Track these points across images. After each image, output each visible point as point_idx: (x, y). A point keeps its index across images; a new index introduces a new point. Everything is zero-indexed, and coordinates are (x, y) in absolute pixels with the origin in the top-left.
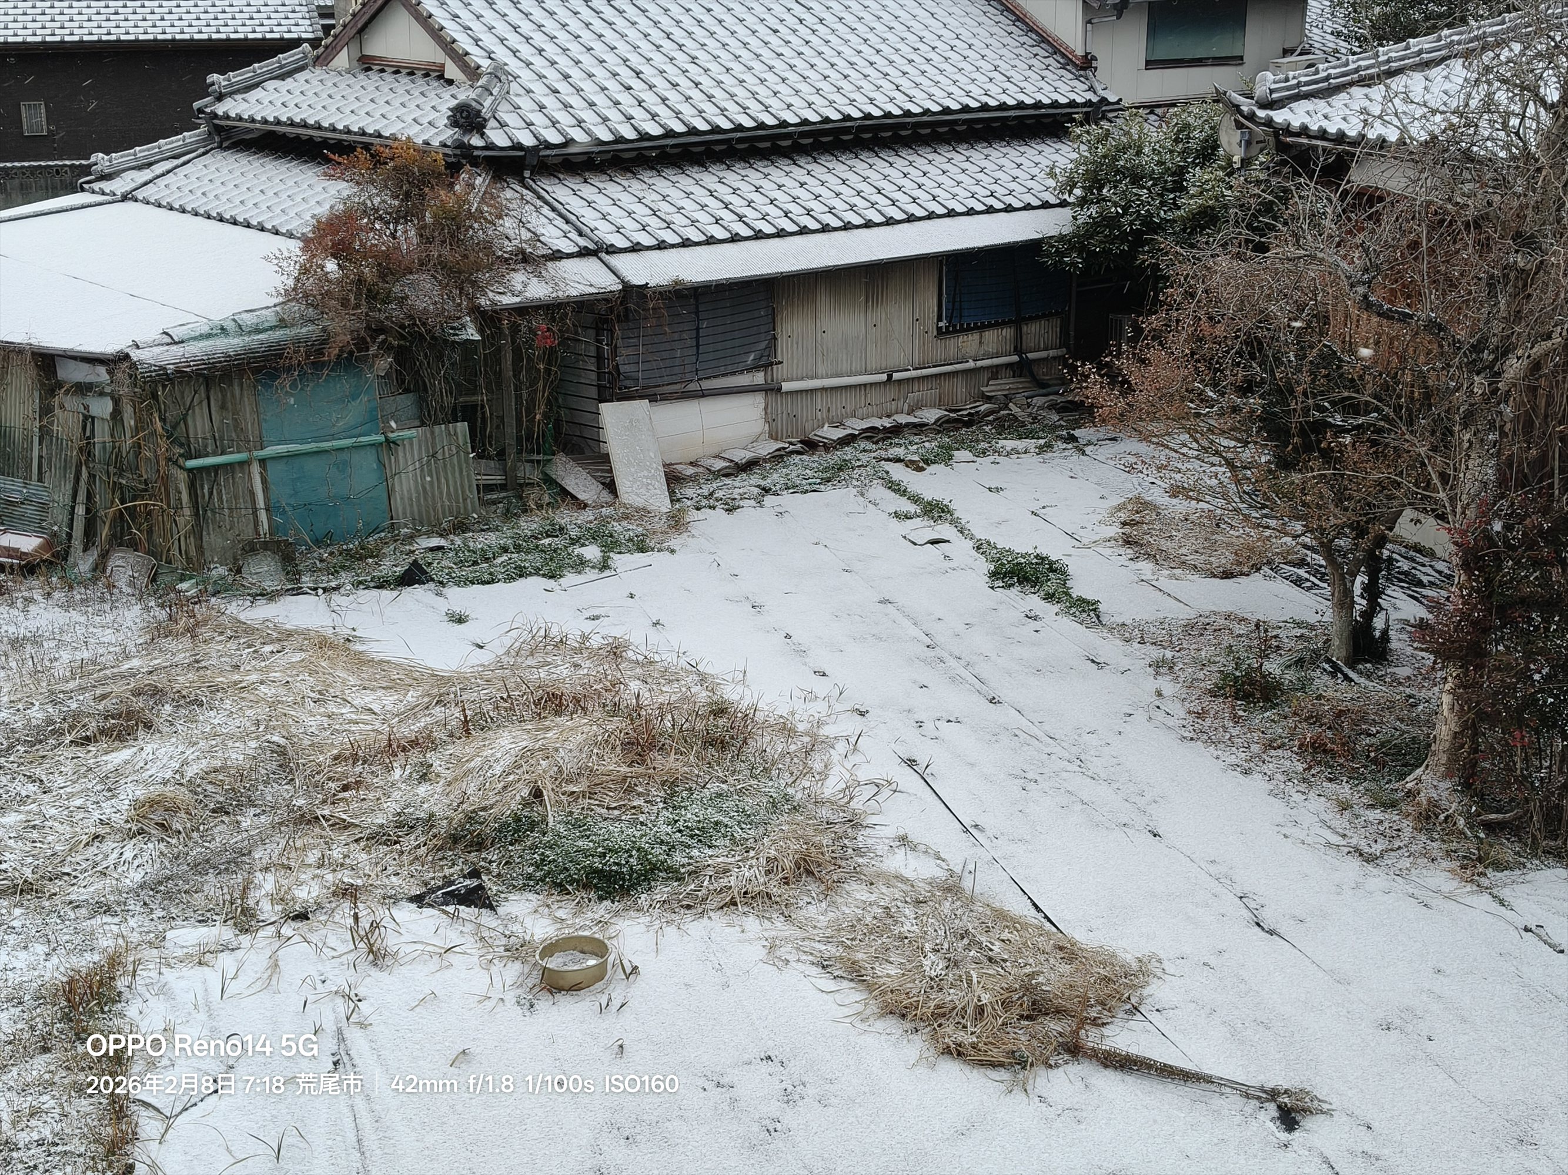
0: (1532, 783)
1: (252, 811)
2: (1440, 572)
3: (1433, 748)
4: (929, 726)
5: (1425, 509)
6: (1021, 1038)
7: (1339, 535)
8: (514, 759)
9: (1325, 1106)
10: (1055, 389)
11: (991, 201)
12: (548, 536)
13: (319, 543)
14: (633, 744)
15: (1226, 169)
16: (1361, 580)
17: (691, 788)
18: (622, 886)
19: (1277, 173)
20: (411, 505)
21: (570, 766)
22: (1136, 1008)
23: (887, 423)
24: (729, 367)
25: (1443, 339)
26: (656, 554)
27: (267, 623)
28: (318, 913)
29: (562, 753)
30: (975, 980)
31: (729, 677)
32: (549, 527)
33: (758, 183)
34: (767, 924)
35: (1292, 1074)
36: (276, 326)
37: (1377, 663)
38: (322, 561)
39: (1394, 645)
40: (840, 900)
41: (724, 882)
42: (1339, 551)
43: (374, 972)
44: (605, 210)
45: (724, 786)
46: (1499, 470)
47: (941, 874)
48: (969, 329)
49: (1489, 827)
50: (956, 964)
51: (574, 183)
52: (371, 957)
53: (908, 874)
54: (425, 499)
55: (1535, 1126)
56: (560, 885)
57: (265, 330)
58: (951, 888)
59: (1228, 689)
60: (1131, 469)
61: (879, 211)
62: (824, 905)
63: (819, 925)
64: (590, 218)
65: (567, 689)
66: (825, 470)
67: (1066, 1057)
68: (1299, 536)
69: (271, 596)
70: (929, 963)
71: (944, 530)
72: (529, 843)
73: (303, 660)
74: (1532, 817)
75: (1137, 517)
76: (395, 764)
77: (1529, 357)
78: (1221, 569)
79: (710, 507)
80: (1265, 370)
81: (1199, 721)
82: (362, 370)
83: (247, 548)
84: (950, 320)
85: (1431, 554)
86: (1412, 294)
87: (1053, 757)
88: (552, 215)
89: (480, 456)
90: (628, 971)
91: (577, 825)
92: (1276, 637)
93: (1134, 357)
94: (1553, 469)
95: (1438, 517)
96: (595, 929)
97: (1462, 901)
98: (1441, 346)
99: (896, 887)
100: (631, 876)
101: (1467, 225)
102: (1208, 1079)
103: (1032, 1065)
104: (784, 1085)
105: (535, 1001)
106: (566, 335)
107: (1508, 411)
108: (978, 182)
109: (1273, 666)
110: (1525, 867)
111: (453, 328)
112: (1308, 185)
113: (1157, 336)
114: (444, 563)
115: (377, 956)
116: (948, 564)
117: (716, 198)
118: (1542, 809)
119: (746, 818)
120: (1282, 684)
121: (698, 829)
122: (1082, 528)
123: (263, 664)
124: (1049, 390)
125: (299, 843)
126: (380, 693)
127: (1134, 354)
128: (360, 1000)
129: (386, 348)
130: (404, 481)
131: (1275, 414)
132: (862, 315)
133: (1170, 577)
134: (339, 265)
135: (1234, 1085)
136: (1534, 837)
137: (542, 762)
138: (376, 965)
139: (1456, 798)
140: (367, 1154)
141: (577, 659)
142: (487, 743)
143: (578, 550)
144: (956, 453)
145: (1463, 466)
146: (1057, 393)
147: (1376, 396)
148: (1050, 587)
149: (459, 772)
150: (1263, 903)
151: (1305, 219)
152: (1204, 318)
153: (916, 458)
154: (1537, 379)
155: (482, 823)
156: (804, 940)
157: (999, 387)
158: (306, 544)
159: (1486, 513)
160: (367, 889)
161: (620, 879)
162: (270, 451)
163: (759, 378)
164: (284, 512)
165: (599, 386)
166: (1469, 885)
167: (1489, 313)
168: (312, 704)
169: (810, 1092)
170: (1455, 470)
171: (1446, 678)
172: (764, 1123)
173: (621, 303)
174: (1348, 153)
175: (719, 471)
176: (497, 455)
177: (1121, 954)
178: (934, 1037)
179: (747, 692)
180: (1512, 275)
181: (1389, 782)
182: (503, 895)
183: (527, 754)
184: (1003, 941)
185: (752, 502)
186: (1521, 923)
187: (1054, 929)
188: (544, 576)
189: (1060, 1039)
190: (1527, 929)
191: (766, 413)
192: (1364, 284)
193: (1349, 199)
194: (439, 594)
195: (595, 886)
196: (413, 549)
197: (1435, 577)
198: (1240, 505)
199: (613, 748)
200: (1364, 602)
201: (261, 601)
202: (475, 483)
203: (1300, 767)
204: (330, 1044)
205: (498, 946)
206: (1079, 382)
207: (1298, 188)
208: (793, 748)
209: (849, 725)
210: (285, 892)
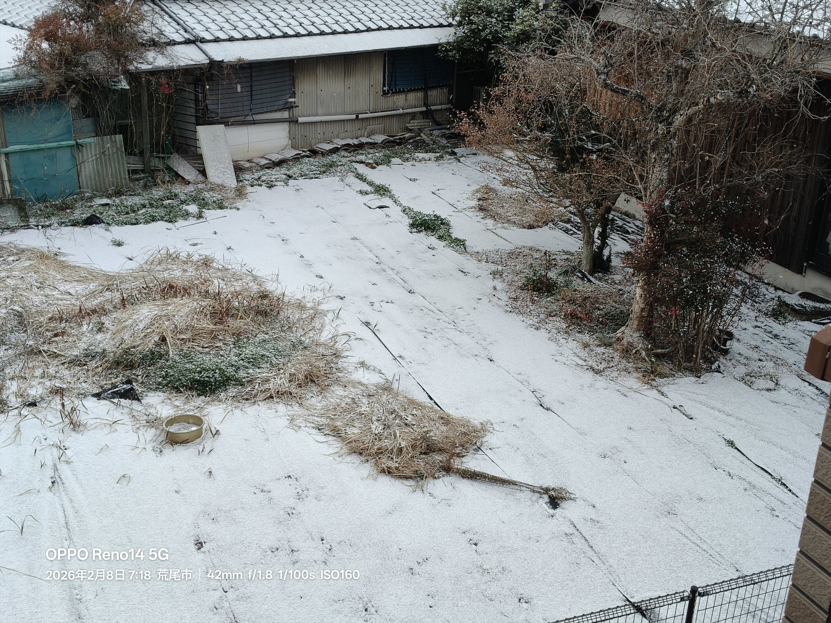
0: (680, 334)
1: (4, 347)
2: (637, 226)
3: (631, 316)
4: (377, 305)
5: (631, 193)
6: (421, 464)
7: (588, 206)
8: (150, 321)
9: (573, 496)
10: (445, 126)
11: (412, 22)
12: (168, 199)
13: (38, 200)
14: (217, 313)
15: (536, 9)
16: (598, 230)
17: (248, 337)
18: (210, 389)
19: (561, 13)
20: (91, 180)
21: (182, 325)
22: (479, 448)
23: (356, 142)
24: (269, 108)
25: (643, 104)
26: (228, 210)
27: (10, 244)
28: (42, 403)
29: (177, 317)
30: (398, 435)
31: (269, 278)
32: (169, 194)
33: (285, 6)
34: (290, 408)
35: (556, 480)
36: (14, 79)
37: (605, 273)
38: (41, 210)
39: (613, 264)
40: (328, 395)
41: (267, 386)
42: (587, 215)
43: (73, 434)
44: (200, 18)
45: (267, 336)
46: (669, 174)
47: (381, 381)
48: (400, 92)
49: (657, 356)
50: (389, 427)
51: (183, 2)
52: (72, 426)
53: (365, 381)
54: (99, 177)
55: (676, 505)
56: (177, 388)
57: (7, 81)
58: (387, 388)
59: (529, 286)
60: (483, 170)
61: (352, 25)
62: (320, 398)
63: (317, 408)
64: (191, 22)
65: (180, 283)
66: (323, 166)
67: (444, 473)
68: (568, 207)
69: (13, 230)
70: (375, 427)
71: (386, 201)
72: (159, 366)
73: (31, 265)
74: (679, 351)
75: (486, 196)
76: (83, 323)
77: (687, 114)
78: (528, 224)
79: (259, 185)
80: (553, 119)
81: (515, 302)
82: (62, 104)
84: (390, 86)
85: (633, 217)
86: (628, 80)
87: (441, 321)
88: (170, 20)
89: (130, 154)
90: (214, 433)
91: (185, 356)
92: (554, 259)
93: (486, 110)
94: (696, 174)
95: (637, 198)
96: (196, 411)
97: (643, 393)
98: (642, 108)
99: (358, 388)
100: (215, 383)
101: (658, 44)
102: (514, 483)
103: (426, 477)
104: (297, 490)
105: (163, 449)
106: (178, 87)
107: (675, 143)
108: (405, 11)
109: (552, 275)
110: (674, 376)
111: (113, 82)
112: (577, 20)
113: (499, 99)
114: (110, 213)
115: (75, 426)
116: (388, 219)
117: (262, 14)
118: (684, 348)
119: (279, 353)
120: (557, 283)
121: (253, 359)
122: (458, 201)
123: (8, 267)
124: (442, 127)
125: (30, 365)
126: (75, 284)
127: (486, 108)
128: (66, 449)
129: (76, 92)
130: (87, 168)
131: (558, 142)
132: (342, 81)
133: (502, 228)
134: (49, 45)
135: (527, 486)
136: (680, 361)
137: (166, 322)
138: (75, 430)
139: (641, 340)
140: (71, 530)
141: (185, 267)
142: (135, 312)
143: (185, 207)
144: (392, 159)
145: (651, 171)
147: (608, 134)
148: (441, 232)
149: (120, 327)
150: (544, 394)
151: (575, 37)
152: (523, 90)
153: (371, 161)
154: (690, 127)
155: (132, 355)
156: (309, 416)
157: (415, 124)
158: (32, 201)
159: (662, 196)
160: (68, 389)
161: (210, 385)
162: (11, 148)
163: (285, 115)
164: (19, 183)
165: (196, 116)
166: (646, 385)
167: (667, 91)
168: (36, 289)
169: (311, 494)
170: (647, 173)
171: (639, 280)
172: (287, 510)
173: (209, 70)
174: (598, 3)
175: (264, 165)
176: (139, 153)
177: (471, 420)
178: (376, 464)
179: (279, 286)
180: (680, 71)
181: (608, 333)
182: (144, 393)
183: (157, 318)
184: (413, 415)
185: (282, 183)
186: (671, 404)
187: (439, 409)
188: (166, 221)
189: (441, 464)
190: (675, 408)
191: (290, 134)
192: (604, 74)
193: (598, 28)
194: (107, 230)
195: (196, 388)
196: (92, 204)
197: (635, 229)
198: (539, 191)
199: (206, 315)
200: (599, 242)
201: (7, 232)
202: (126, 169)
203: (564, 326)
204: (49, 472)
205: (142, 420)
206: (458, 122)
207: (572, 21)
208: (304, 316)
209: (334, 304)
210: (23, 392)
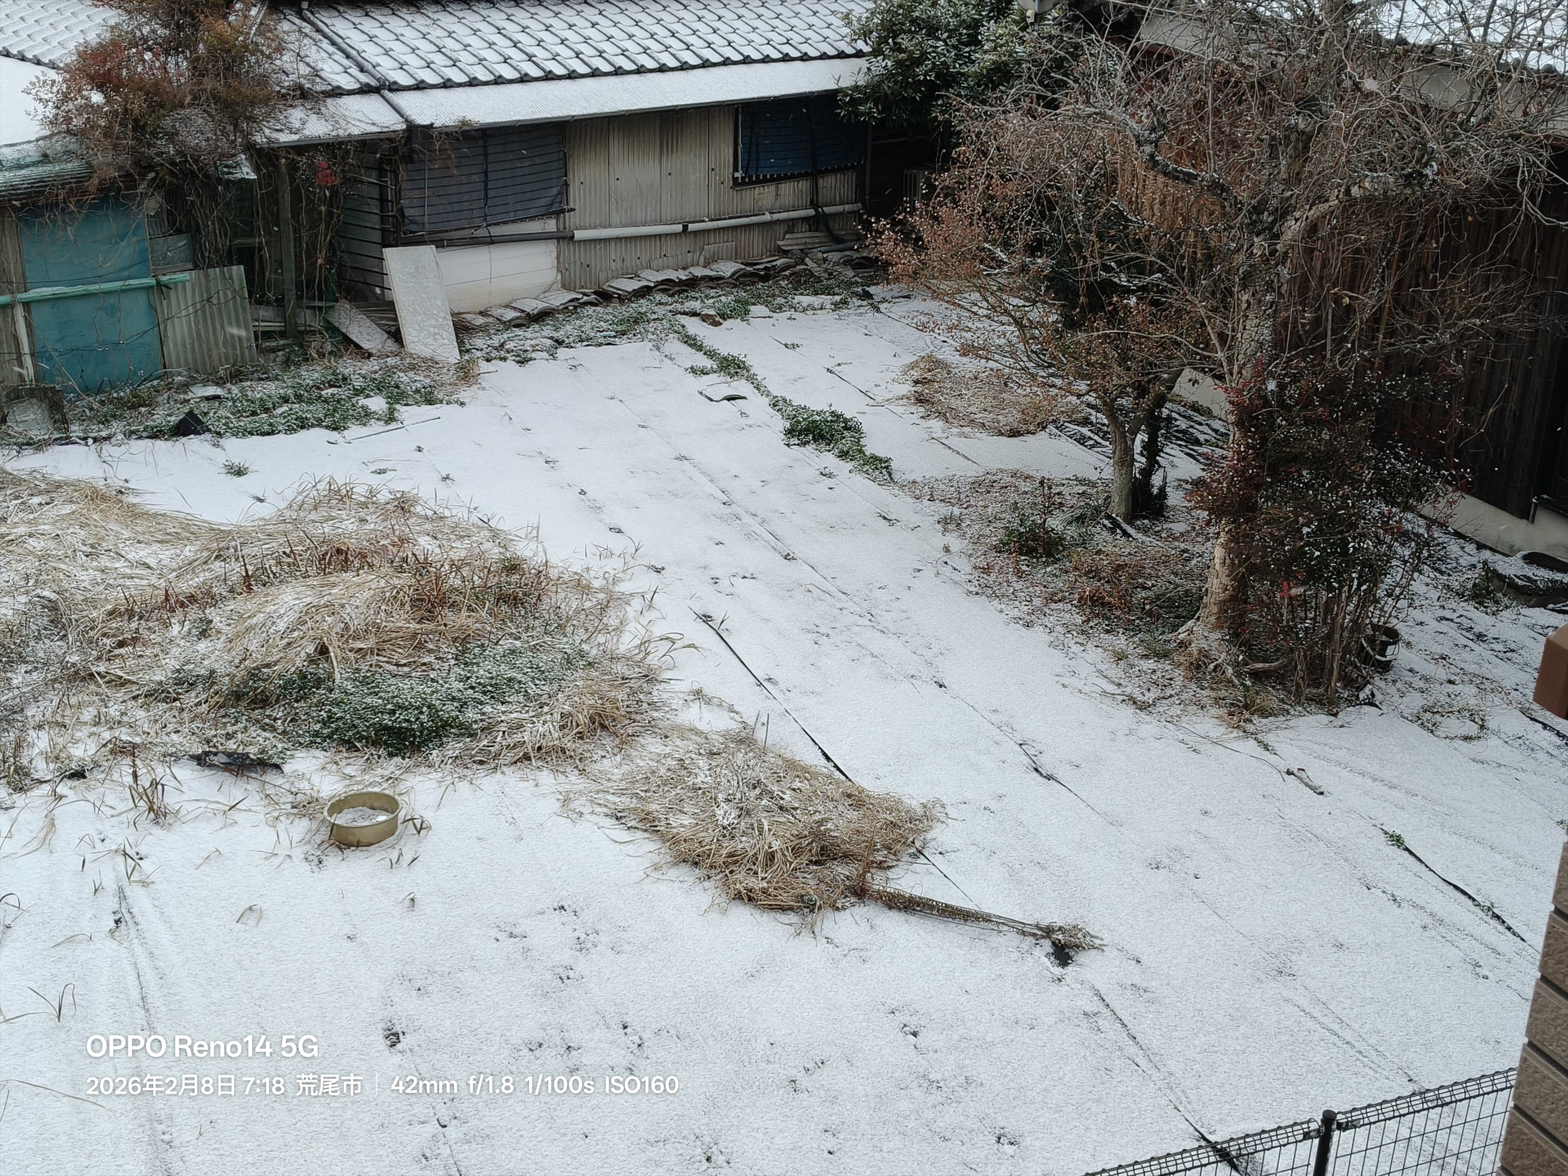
0: (1297, 634)
1: (23, 668)
2: (1216, 431)
3: (1204, 601)
4: (724, 583)
6: (809, 883)
7: (1122, 394)
8: (297, 615)
9: (1097, 942)
10: (849, 244)
11: (786, 49)
12: (331, 386)
13: (87, 390)
14: (422, 600)
15: (1020, 23)
16: (1141, 438)
17: (483, 645)
18: (412, 743)
19: (1068, 29)
20: (185, 352)
21: (357, 623)
22: (920, 852)
23: (683, 275)
24: (520, 213)
25: (1225, 199)
26: (444, 406)
27: (35, 474)
28: (95, 772)
29: (348, 609)
30: (766, 828)
31: (523, 534)
32: (332, 377)
33: (548, 22)
34: (561, 778)
35: (1065, 912)
37: (1154, 519)
38: (91, 409)
39: (1170, 502)
40: (634, 753)
41: (517, 737)
42: (1121, 410)
43: (156, 831)
44: (388, 45)
45: (518, 643)
46: (1275, 331)
47: (734, 726)
48: (765, 181)
49: (1256, 675)
50: (748, 813)
51: (355, 16)
52: (152, 815)
53: (702, 726)
54: (200, 345)
55: (1294, 958)
56: (349, 742)
57: (27, 166)
58: (744, 739)
59: (1012, 545)
60: (922, 328)
61: (673, 55)
62: (618, 758)
63: (614, 778)
64: (371, 53)
65: (353, 544)
66: (621, 322)
67: (853, 899)
69: (39, 446)
70: (722, 812)
71: (741, 387)
72: (315, 700)
73: (73, 513)
74: (1296, 666)
75: (928, 375)
76: (173, 620)
77: (1307, 218)
78: (1008, 428)
79: (501, 359)
81: (985, 576)
82: (130, 209)
83: (12, 396)
84: (746, 171)
85: (1208, 413)
86: (1197, 156)
87: (845, 612)
88: (331, 49)
89: (258, 302)
90: (419, 826)
91: (365, 682)
92: (1059, 494)
93: (927, 214)
94: (1326, 329)
95: (1215, 377)
96: (385, 785)
97: (1228, 745)
98: (1223, 207)
99: (691, 739)
100: (421, 732)
101: (1252, 86)
102: (985, 918)
103: (820, 908)
104: (577, 934)
105: (323, 858)
106: (348, 175)
107: (1285, 272)
108: (774, 29)
109: (1055, 523)
110: (1288, 713)
111: (226, 166)
112: (1098, 41)
113: (950, 193)
114: (221, 413)
115: (158, 814)
116: (744, 421)
117: (504, 36)
118: (1306, 660)
119: (541, 674)
120: (1064, 539)
121: (491, 685)
122: (876, 386)
123: (31, 516)
124: (845, 245)
125: (74, 700)
126: (156, 547)
127: (927, 212)
128: (141, 859)
129: (157, 185)
130: (177, 328)
131: (1061, 274)
132: (657, 162)
133: (959, 435)
134: (105, 96)
135: (1009, 923)
136: (1298, 685)
137: (327, 618)
138: (157, 823)
139: (1224, 646)
140: (152, 1011)
141: (363, 514)
142: (269, 598)
143: (362, 401)
144: (752, 308)
145: (1241, 326)
146: (852, 249)
147: (1159, 257)
148: (846, 444)
149: (241, 628)
150: (1041, 749)
151: (1095, 76)
152: (996, 176)
153: (712, 312)
154: (1314, 242)
155: (265, 680)
156: (598, 792)
157: (795, 241)
158: (74, 391)
159: (1261, 374)
160: (145, 747)
161: (411, 736)
162: (34, 293)
163: (551, 225)
164: (50, 358)
165: (382, 230)
166: (1236, 731)
167: (1270, 174)
168: (84, 558)
169: (602, 939)
170: (1233, 331)
171: (1218, 533)
172: (557, 970)
173: (406, 142)
174: (1138, 10)
175: (509, 321)
176: (276, 301)
177: (907, 801)
178: (726, 883)
179: (540, 548)
180: (1293, 137)
181: (1163, 633)
182: (288, 753)
183: (311, 610)
184: (794, 790)
185: (545, 355)
186: (1283, 766)
187: (843, 778)
188: (327, 427)
189: (847, 883)
190: (1289, 773)
191: (558, 262)
192: (1151, 143)
193: (1138, 56)
194: (216, 445)
195: (385, 742)
196: (187, 398)
197: (1211, 436)
198: (1028, 364)
199: (403, 605)
200: (1144, 460)
201: (28, 451)
202: (251, 330)
203: (1079, 620)
204: (110, 902)
205: (284, 803)
206: (874, 238)
207: (1089, 45)
208: (588, 604)
209: (644, 582)
210: (60, 750)
